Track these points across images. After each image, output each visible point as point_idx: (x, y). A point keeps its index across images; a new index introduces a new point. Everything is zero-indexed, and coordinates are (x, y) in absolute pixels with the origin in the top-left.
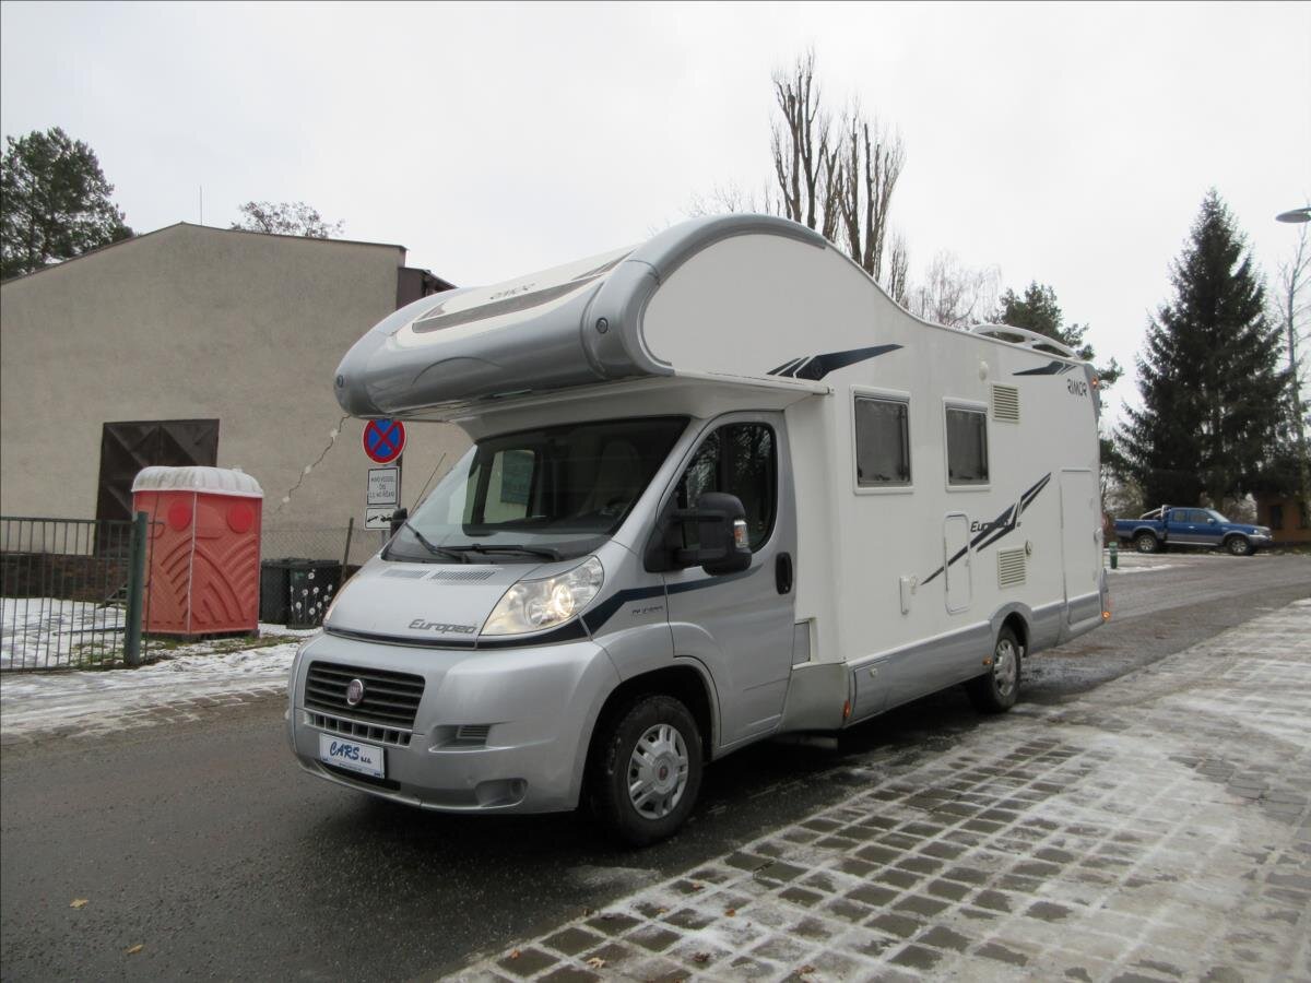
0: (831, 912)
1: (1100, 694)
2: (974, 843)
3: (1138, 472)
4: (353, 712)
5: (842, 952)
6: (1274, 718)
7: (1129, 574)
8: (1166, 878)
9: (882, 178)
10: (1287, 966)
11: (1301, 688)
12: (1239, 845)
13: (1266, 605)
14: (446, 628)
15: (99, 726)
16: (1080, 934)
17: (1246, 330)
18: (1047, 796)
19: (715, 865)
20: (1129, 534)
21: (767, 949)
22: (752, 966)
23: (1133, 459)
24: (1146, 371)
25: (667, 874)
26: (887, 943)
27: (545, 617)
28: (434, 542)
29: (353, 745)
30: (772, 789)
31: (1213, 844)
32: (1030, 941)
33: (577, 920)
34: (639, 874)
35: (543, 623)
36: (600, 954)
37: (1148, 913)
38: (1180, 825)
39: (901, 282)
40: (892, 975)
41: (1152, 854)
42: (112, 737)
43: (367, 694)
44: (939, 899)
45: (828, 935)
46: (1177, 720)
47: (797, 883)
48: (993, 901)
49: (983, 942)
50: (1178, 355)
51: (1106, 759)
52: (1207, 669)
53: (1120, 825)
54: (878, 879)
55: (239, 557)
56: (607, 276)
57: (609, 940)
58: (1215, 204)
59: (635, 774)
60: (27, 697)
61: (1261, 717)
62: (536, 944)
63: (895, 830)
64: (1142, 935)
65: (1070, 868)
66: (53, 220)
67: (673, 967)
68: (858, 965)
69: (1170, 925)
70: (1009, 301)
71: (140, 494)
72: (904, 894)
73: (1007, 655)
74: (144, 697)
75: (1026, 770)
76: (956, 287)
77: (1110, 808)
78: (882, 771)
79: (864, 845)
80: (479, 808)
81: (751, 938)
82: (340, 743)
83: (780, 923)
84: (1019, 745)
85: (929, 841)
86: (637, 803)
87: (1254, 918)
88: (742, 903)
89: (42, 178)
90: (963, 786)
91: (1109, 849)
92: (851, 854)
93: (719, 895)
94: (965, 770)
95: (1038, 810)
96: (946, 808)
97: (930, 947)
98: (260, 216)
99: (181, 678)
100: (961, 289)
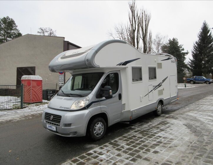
0: (123, 152)
1: (176, 112)
2: (148, 140)
3: (191, 70)
4: (51, 121)
5: (123, 159)
6: (202, 117)
7: (188, 88)
8: (175, 146)
9: (147, 20)
10: (189, 162)
11: (209, 111)
12: (189, 141)
13: (208, 94)
14: (65, 108)
15: (16, 119)
16: (159, 156)
17: (210, 45)
18: (161, 132)
19: (107, 144)
20: (189, 81)
21: (112, 159)
22: (109, 161)
23: (191, 68)
24: (193, 52)
25: (99, 146)
26: (130, 157)
27: (80, 106)
28: (65, 93)
29: (52, 126)
30: (119, 131)
31: (184, 140)
32: (151, 157)
33: (84, 154)
34: (95, 146)
35: (80, 107)
36: (86, 160)
37: (171, 153)
38: (181, 137)
39: (151, 38)
40: (129, 163)
41: (175, 142)
42: (18, 121)
43: (53, 118)
44: (140, 150)
45: (121, 156)
46: (187, 117)
47: (119, 147)
48: (148, 150)
49: (144, 157)
50: (199, 49)
51: (173, 125)
52: (195, 107)
53: (171, 137)
54: (131, 146)
55: (39, 90)
56: (89, 51)
57: (88, 157)
58: (205, 23)
59: (95, 130)
60: (5, 114)
61: (200, 117)
62: (77, 158)
63: (136, 138)
64: (169, 156)
65: (161, 144)
66: (8, 32)
67: (97, 161)
68: (125, 161)
69: (173, 154)
70: (170, 41)
71: (22, 80)
72: (135, 149)
73: (160, 107)
74: (23, 114)
75: (159, 127)
76: (160, 38)
77: (170, 134)
78: (137, 127)
79: (131, 140)
80: (70, 136)
81: (110, 157)
82: (50, 125)
83: (114, 154)
84: (160, 122)
85: (141, 140)
86: (95, 134)
87: (187, 153)
88: (110, 151)
89: (6, 25)
90: (149, 130)
91: (168, 141)
92: (128, 142)
93: (106, 149)
94: (150, 127)
95: (159, 134)
96: (145, 134)
97: (136, 158)
98: (42, 30)
99: (30, 110)
100: (161, 39)
